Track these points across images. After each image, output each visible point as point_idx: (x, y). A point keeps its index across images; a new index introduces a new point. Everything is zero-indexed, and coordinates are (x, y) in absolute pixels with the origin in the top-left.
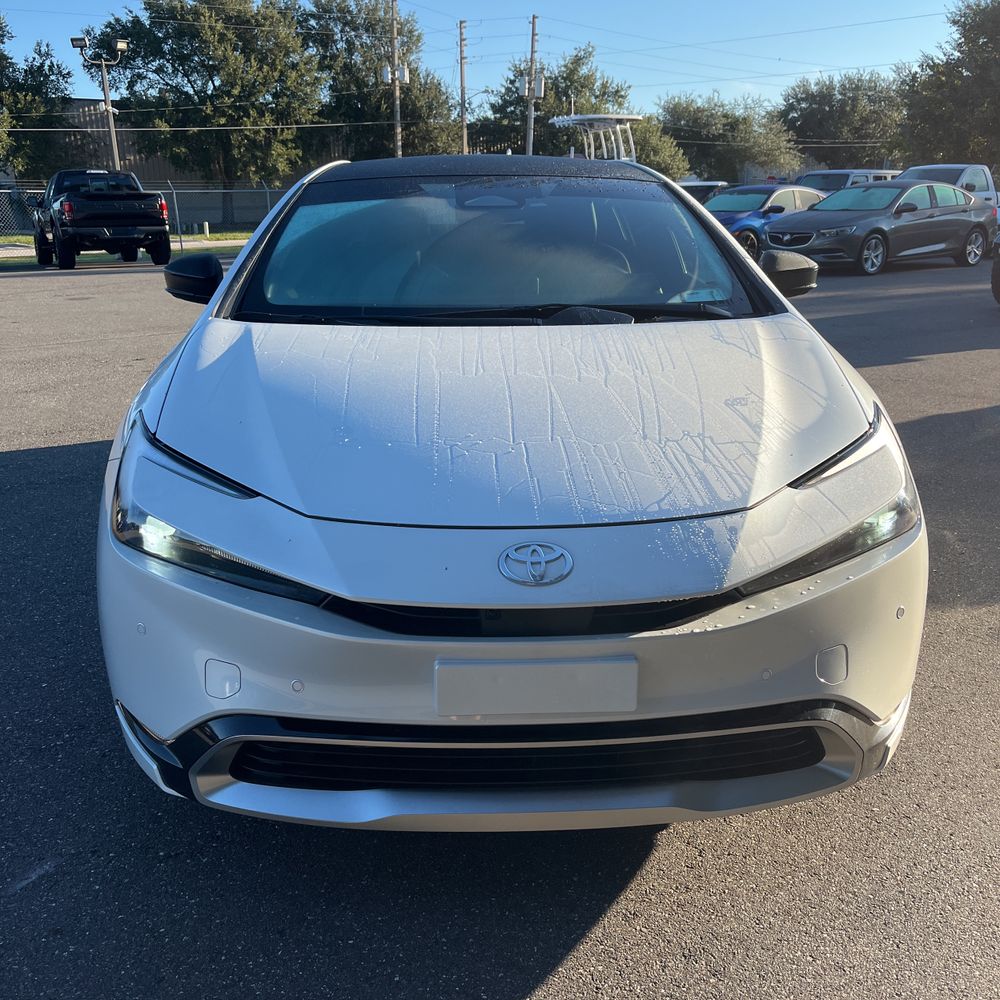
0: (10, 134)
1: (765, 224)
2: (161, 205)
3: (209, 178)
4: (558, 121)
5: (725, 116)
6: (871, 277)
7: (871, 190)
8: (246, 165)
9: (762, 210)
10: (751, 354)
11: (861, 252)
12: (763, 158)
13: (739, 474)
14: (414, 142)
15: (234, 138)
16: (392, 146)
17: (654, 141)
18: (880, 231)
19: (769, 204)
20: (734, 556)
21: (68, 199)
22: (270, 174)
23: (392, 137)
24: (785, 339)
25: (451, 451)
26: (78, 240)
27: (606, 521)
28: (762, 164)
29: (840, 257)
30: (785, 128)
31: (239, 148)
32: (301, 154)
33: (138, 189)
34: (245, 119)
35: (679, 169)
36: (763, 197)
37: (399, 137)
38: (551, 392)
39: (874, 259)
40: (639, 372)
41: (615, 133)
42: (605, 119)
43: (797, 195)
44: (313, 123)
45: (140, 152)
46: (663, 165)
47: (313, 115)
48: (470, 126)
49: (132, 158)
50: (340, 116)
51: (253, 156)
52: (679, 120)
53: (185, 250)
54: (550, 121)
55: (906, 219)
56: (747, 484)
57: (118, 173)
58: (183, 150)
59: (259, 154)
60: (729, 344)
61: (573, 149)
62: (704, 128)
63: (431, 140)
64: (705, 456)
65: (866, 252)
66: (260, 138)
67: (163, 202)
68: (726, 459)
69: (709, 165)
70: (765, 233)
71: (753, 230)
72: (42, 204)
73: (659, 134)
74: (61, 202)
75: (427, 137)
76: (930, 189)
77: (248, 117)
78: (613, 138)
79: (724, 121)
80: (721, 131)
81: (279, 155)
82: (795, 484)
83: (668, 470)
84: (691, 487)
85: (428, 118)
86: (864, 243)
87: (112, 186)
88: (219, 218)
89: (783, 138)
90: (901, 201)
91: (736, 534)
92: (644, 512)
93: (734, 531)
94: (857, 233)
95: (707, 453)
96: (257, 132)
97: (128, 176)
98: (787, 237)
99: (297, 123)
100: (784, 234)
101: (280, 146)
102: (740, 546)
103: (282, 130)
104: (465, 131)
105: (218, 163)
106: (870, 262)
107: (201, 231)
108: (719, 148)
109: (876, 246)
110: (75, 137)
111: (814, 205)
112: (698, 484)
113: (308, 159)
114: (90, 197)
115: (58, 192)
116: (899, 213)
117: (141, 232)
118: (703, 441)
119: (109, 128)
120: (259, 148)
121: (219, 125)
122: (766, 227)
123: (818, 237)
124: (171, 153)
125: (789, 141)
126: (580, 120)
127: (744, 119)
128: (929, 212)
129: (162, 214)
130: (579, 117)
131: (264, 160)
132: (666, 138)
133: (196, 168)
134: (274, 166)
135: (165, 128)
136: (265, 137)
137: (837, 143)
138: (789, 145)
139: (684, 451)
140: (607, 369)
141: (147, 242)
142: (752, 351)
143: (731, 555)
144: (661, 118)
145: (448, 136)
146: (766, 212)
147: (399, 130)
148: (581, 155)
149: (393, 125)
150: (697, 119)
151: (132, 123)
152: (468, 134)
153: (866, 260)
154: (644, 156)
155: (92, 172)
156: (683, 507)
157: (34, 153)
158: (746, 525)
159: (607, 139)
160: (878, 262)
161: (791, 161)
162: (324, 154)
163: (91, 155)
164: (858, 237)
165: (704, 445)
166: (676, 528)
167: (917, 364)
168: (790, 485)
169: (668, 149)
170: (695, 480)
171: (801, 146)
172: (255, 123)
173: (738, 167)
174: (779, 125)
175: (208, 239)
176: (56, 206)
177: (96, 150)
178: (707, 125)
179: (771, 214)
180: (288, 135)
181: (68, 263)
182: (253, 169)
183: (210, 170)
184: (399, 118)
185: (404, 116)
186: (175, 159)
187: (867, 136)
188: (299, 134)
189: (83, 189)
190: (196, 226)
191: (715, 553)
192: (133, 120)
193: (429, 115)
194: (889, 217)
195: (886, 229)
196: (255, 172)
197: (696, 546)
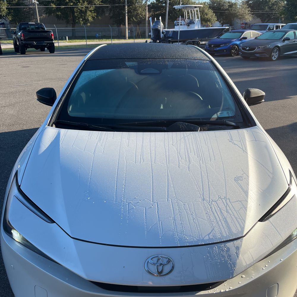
0: (7, 8)
1: (241, 43)
2: (52, 34)
3: (68, 22)
4: (176, 7)
5: (229, 3)
6: (274, 62)
7: (276, 33)
8: (79, 18)
9: (240, 38)
10: (244, 151)
11: (271, 53)
12: (240, 17)
13: (240, 219)
14: (131, 11)
15: (75, 10)
16: (124, 12)
17: (206, 11)
18: (278, 47)
19: (242, 36)
20: (238, 261)
21: (23, 32)
22: (86, 21)
23: (124, 10)
24: (256, 141)
25: (128, 205)
26: (26, 45)
27: (188, 244)
28: (240, 18)
29: (265, 55)
30: (248, 7)
31: (77, 13)
32: (96, 15)
33: (44, 29)
34: (79, 3)
35: (214, 20)
36: (241, 34)
37: (127, 9)
38: (168, 173)
39: (275, 56)
40: (201, 162)
41: (194, 11)
42: (191, 6)
43: (251, 33)
44: (99, 5)
45: (46, 14)
46: (209, 19)
47: (100, 2)
48: (149, 6)
49: (44, 15)
50: (108, 2)
51: (81, 15)
52: (214, 4)
53: (60, 46)
54: (173, 7)
55: (286, 42)
56: (242, 223)
57: (39, 23)
58: (60, 13)
59: (83, 15)
60: (235, 144)
61: (180, 16)
62: (222, 6)
63: (136, 10)
64: (227, 209)
65: (273, 53)
66: (83, 9)
67: (52, 33)
68: (235, 210)
69: (223, 19)
70: (241, 47)
71: (237, 45)
72: (15, 33)
73: (208, 8)
74: (21, 33)
75: (135, 9)
76: (294, 33)
77: (80, 3)
78: (193, 12)
79: (228, 4)
80: (227, 8)
81: (89, 15)
82: (261, 220)
83: (212, 218)
84: (221, 226)
85: (136, 3)
86: (272, 50)
87: (37, 27)
88: (71, 35)
89: (247, 10)
90: (285, 37)
91: (239, 250)
92: (203, 240)
93: (238, 248)
94: (270, 47)
95: (228, 208)
96: (82, 8)
97: (41, 25)
98: (248, 48)
99: (95, 5)
100: (247, 47)
101: (89, 12)
102: (240, 256)
103: (90, 7)
104: (147, 7)
105: (71, 18)
106: (274, 57)
107: (66, 39)
108: (227, 13)
109: (276, 52)
110: (27, 9)
111: (257, 37)
112: (224, 225)
113: (98, 16)
114: (29, 32)
115: (20, 30)
116: (284, 40)
117: (46, 43)
118: (226, 201)
119: (35, 6)
120: (83, 13)
121: (71, 5)
122: (241, 45)
123: (258, 48)
124: (56, 14)
125: (249, 11)
126: (183, 7)
127: (235, 4)
128: (294, 40)
129: (52, 37)
130: (183, 6)
131: (85, 17)
132: (210, 10)
133: (64, 19)
134: (88, 19)
135: (54, 6)
136: (85, 9)
137: (264, 12)
138: (249, 12)
139: (219, 207)
140: (189, 161)
141: (48, 46)
142: (244, 149)
143: (236, 260)
144: (209, 3)
145: (142, 9)
146: (241, 39)
147: (126, 7)
148: (183, 18)
149: (125, 5)
150: (220, 3)
151: (44, 5)
152: (148, 8)
153: (273, 56)
154: (203, 16)
155: (30, 23)
156: (219, 237)
157: (14, 14)
158: (243, 245)
159: (192, 13)
160: (276, 57)
161: (249, 18)
162: (103, 14)
163: (32, 15)
164: (271, 49)
165: (227, 203)
166: (215, 248)
167: (290, 99)
168: (259, 221)
169: (211, 14)
170: (223, 222)
171: (252, 13)
172: (82, 5)
173: (232, 19)
174: (246, 6)
175: (67, 42)
176: (19, 34)
177: (33, 13)
178: (223, 5)
179: (243, 40)
180: (92, 9)
181: (23, 53)
182: (81, 20)
183: (68, 20)
184: (126, 3)
185: (128, 3)
186: (57, 16)
187: (273, 9)
188: (95, 8)
189: (28, 28)
190: (64, 37)
191: (231, 260)
192: (44, 3)
193: (136, 2)
194: (281, 42)
195: (279, 46)
196: (82, 21)
197: (224, 257)
